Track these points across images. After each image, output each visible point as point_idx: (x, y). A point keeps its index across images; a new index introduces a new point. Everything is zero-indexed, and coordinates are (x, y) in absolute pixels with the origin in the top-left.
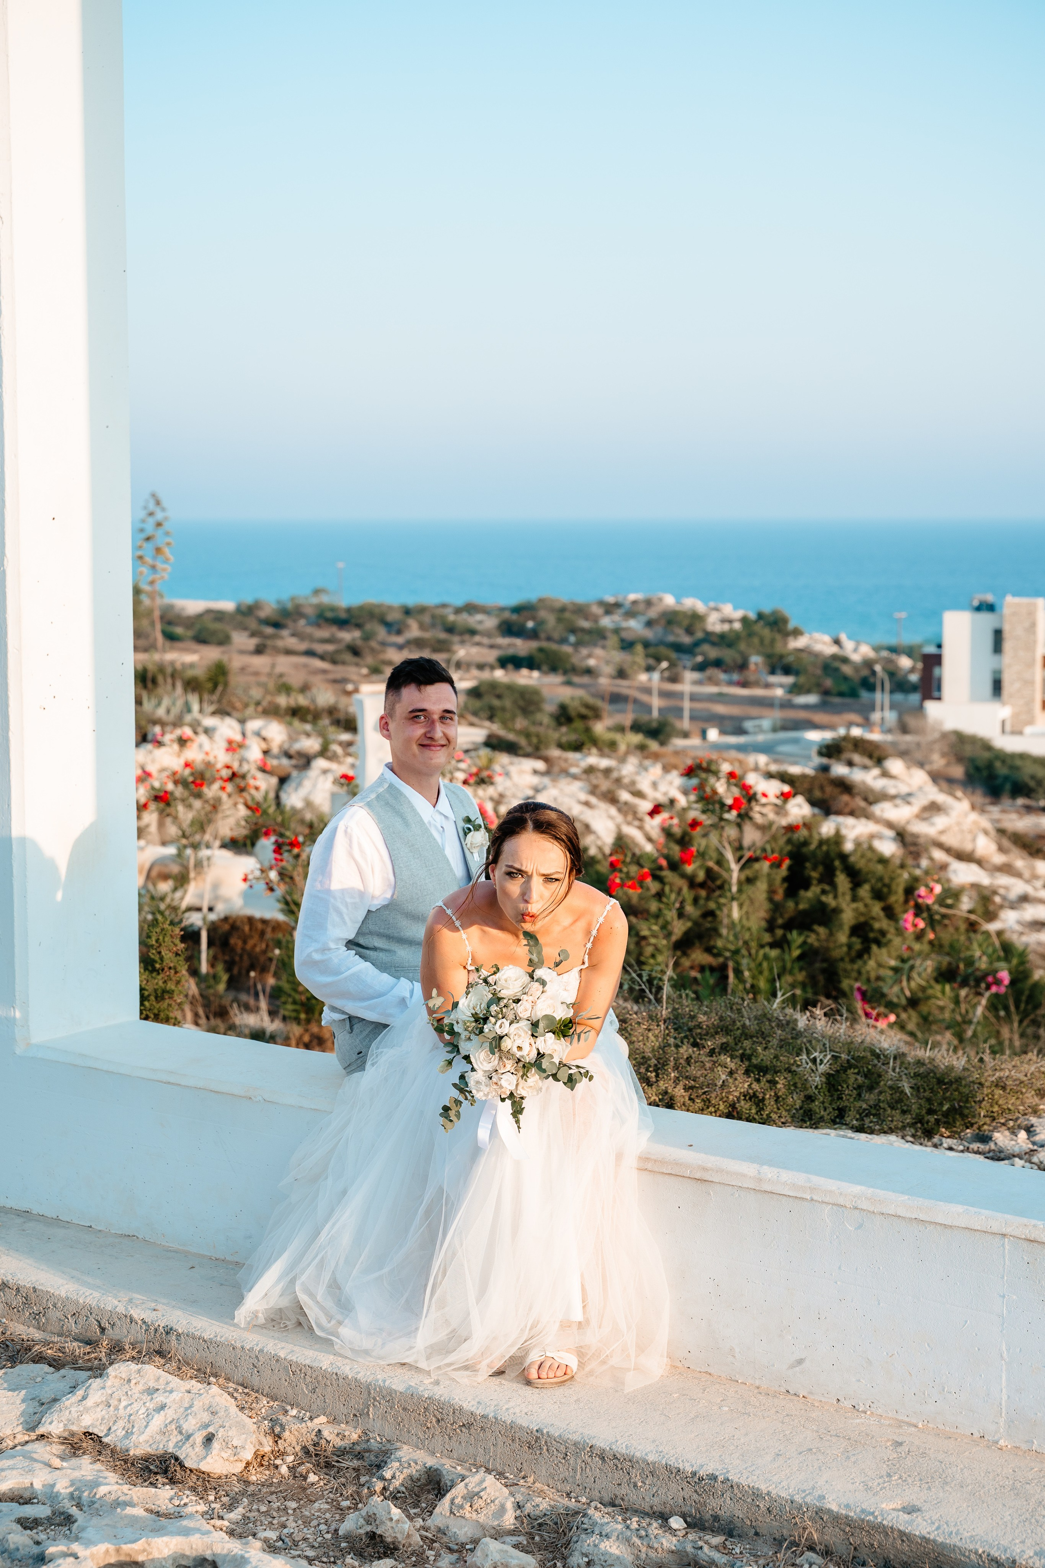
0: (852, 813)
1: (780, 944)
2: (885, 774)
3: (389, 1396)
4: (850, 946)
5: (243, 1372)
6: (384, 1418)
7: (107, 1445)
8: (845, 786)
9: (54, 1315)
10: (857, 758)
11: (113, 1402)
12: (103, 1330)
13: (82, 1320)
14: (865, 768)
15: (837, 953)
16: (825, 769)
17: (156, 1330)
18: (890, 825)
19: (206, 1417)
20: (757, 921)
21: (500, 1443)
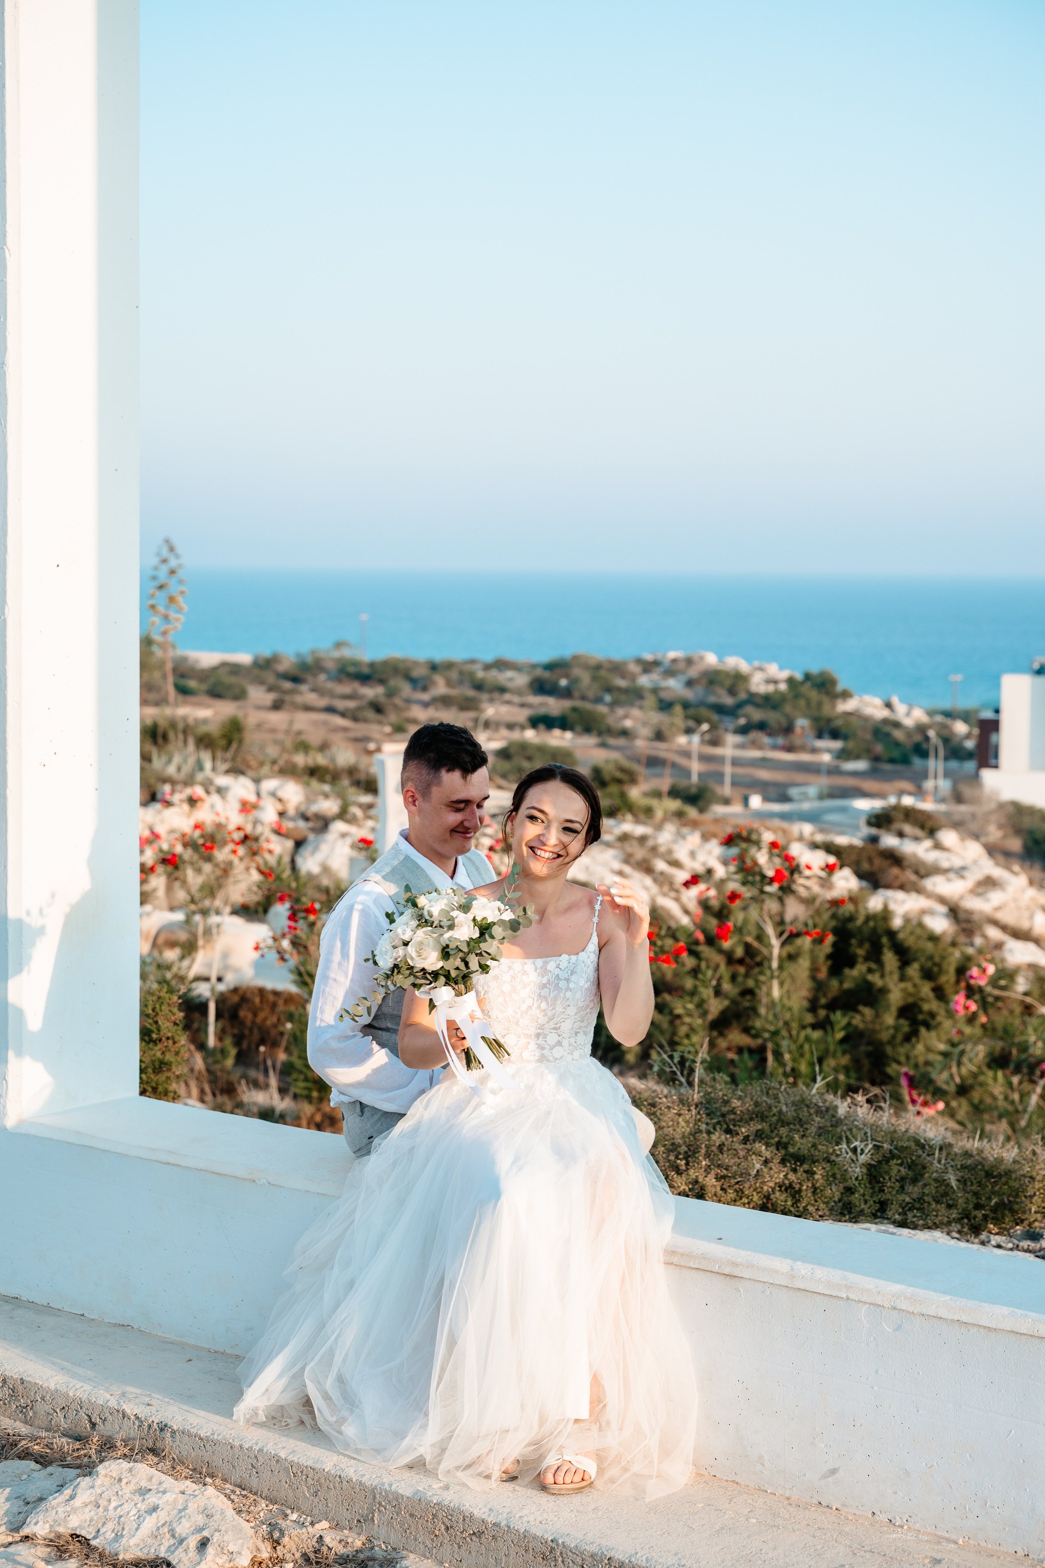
0: (902, 887)
1: (823, 1025)
2: (938, 846)
3: (395, 1501)
4: (896, 1028)
5: (241, 1473)
6: (389, 1524)
7: (95, 1549)
8: (894, 858)
9: (42, 1408)
10: (908, 828)
11: (103, 1503)
12: (93, 1425)
13: (71, 1414)
14: (916, 839)
15: (885, 1036)
16: (874, 840)
17: (150, 1426)
18: (942, 900)
19: (200, 1520)
20: (798, 1000)
21: (513, 1554)
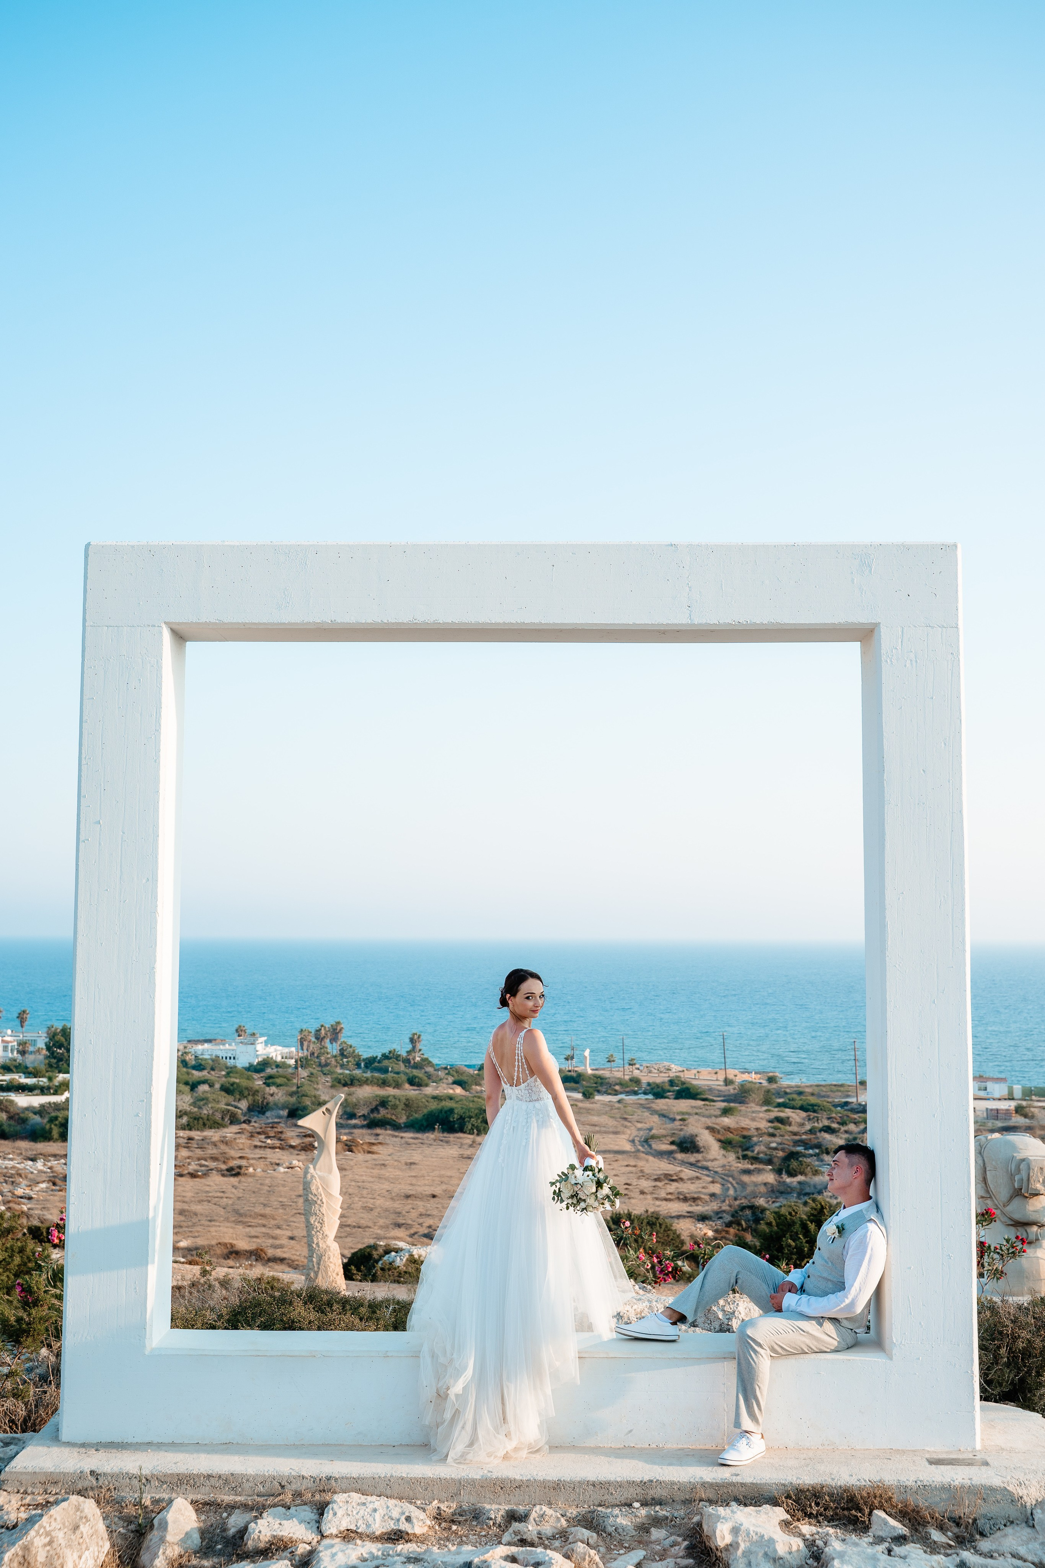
3: (472, 1483)
6: (470, 1493)
7: (362, 1533)
9: (246, 1486)
11: (350, 1513)
12: (283, 1487)
13: (267, 1485)
17: (320, 1480)
19: (398, 1511)
